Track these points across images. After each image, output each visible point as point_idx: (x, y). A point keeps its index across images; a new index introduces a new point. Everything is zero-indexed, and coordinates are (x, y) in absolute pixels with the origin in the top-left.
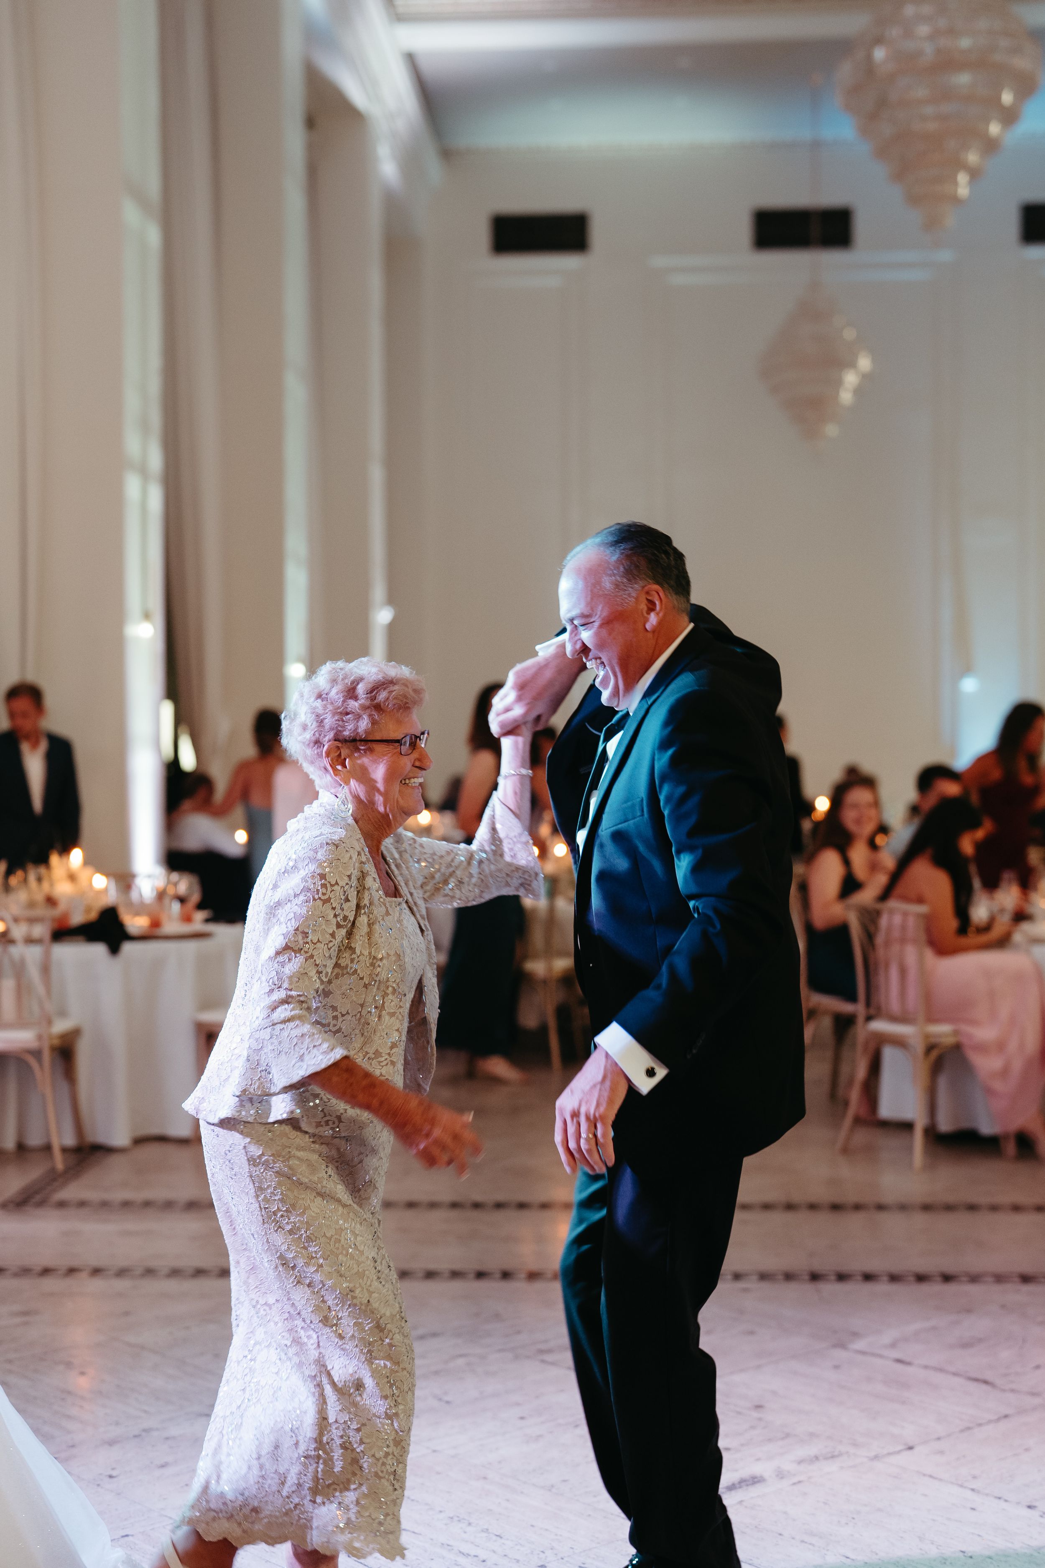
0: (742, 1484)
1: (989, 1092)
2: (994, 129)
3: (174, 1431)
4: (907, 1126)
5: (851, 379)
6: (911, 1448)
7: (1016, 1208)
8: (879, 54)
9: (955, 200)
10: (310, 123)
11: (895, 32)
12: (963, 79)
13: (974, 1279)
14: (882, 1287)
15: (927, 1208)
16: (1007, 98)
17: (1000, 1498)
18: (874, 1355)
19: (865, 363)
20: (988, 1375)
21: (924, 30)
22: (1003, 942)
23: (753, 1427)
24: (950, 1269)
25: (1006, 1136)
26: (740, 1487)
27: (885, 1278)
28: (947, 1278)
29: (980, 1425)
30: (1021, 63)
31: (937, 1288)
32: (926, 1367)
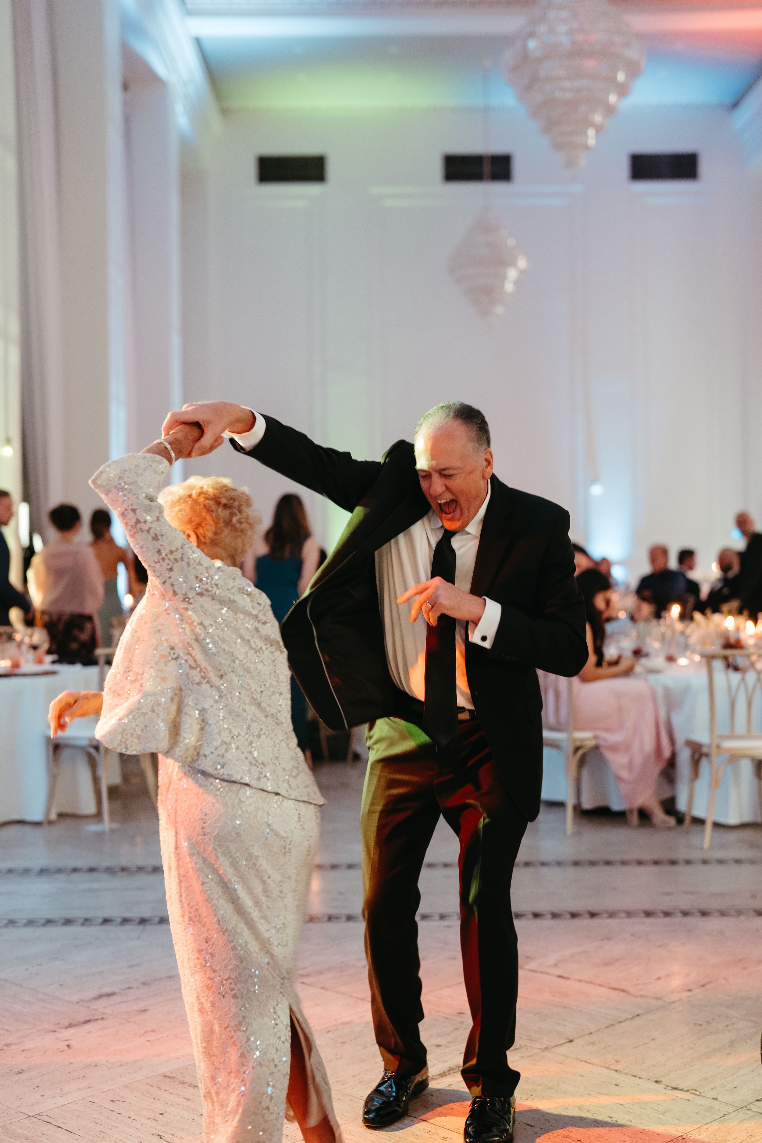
0: (450, 1072)
1: (619, 779)
2: (613, 98)
3: (29, 1045)
4: (560, 805)
5: (512, 274)
6: (571, 1041)
7: (640, 863)
8: (532, 44)
9: (586, 147)
10: (126, 87)
11: (542, 28)
12: (590, 64)
13: (612, 915)
14: (547, 922)
15: (576, 863)
16: (621, 77)
17: (635, 1076)
18: (542, 972)
19: (522, 263)
20: (624, 986)
21: (562, 28)
22: (628, 673)
23: (457, 1029)
24: (594, 908)
25: (631, 811)
26: (449, 1074)
27: (549, 916)
28: (593, 915)
29: (620, 1022)
30: (632, 53)
31: (585, 922)
32: (580, 981)
